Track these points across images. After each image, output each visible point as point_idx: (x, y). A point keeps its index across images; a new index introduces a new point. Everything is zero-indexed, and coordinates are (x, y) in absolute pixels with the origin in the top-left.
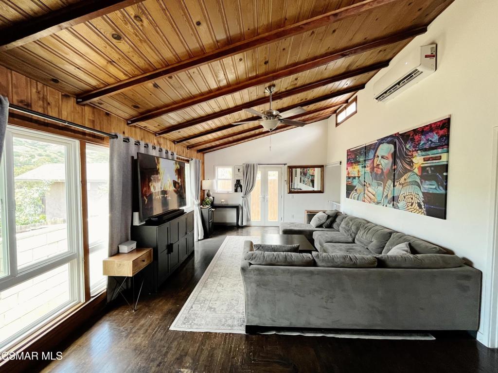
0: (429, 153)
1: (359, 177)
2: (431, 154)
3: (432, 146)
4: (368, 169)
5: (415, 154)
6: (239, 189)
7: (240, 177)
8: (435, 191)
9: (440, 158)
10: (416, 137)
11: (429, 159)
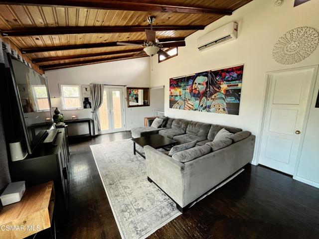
0: (231, 82)
1: (180, 96)
2: (232, 83)
3: (233, 79)
4: (188, 91)
5: (222, 83)
6: (88, 106)
7: (88, 95)
8: (234, 102)
9: (237, 85)
10: (223, 74)
11: (231, 86)
